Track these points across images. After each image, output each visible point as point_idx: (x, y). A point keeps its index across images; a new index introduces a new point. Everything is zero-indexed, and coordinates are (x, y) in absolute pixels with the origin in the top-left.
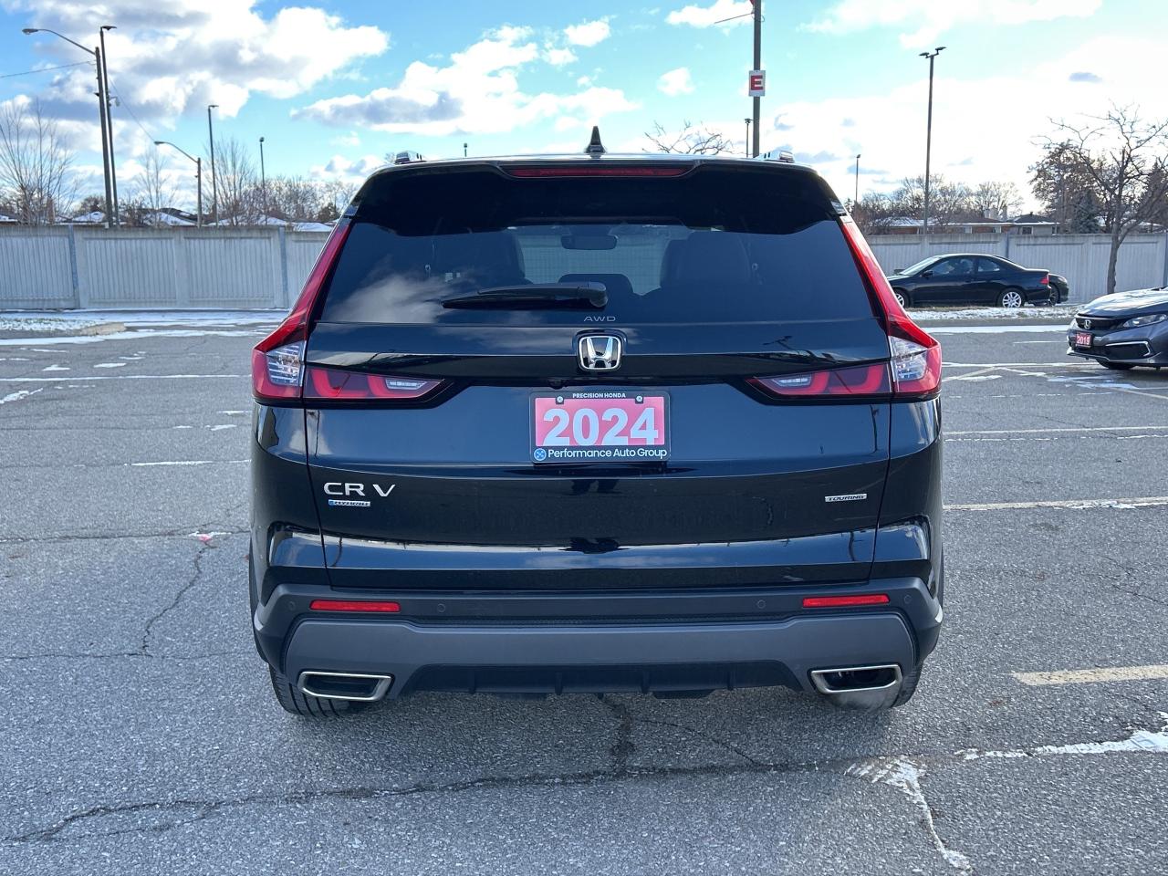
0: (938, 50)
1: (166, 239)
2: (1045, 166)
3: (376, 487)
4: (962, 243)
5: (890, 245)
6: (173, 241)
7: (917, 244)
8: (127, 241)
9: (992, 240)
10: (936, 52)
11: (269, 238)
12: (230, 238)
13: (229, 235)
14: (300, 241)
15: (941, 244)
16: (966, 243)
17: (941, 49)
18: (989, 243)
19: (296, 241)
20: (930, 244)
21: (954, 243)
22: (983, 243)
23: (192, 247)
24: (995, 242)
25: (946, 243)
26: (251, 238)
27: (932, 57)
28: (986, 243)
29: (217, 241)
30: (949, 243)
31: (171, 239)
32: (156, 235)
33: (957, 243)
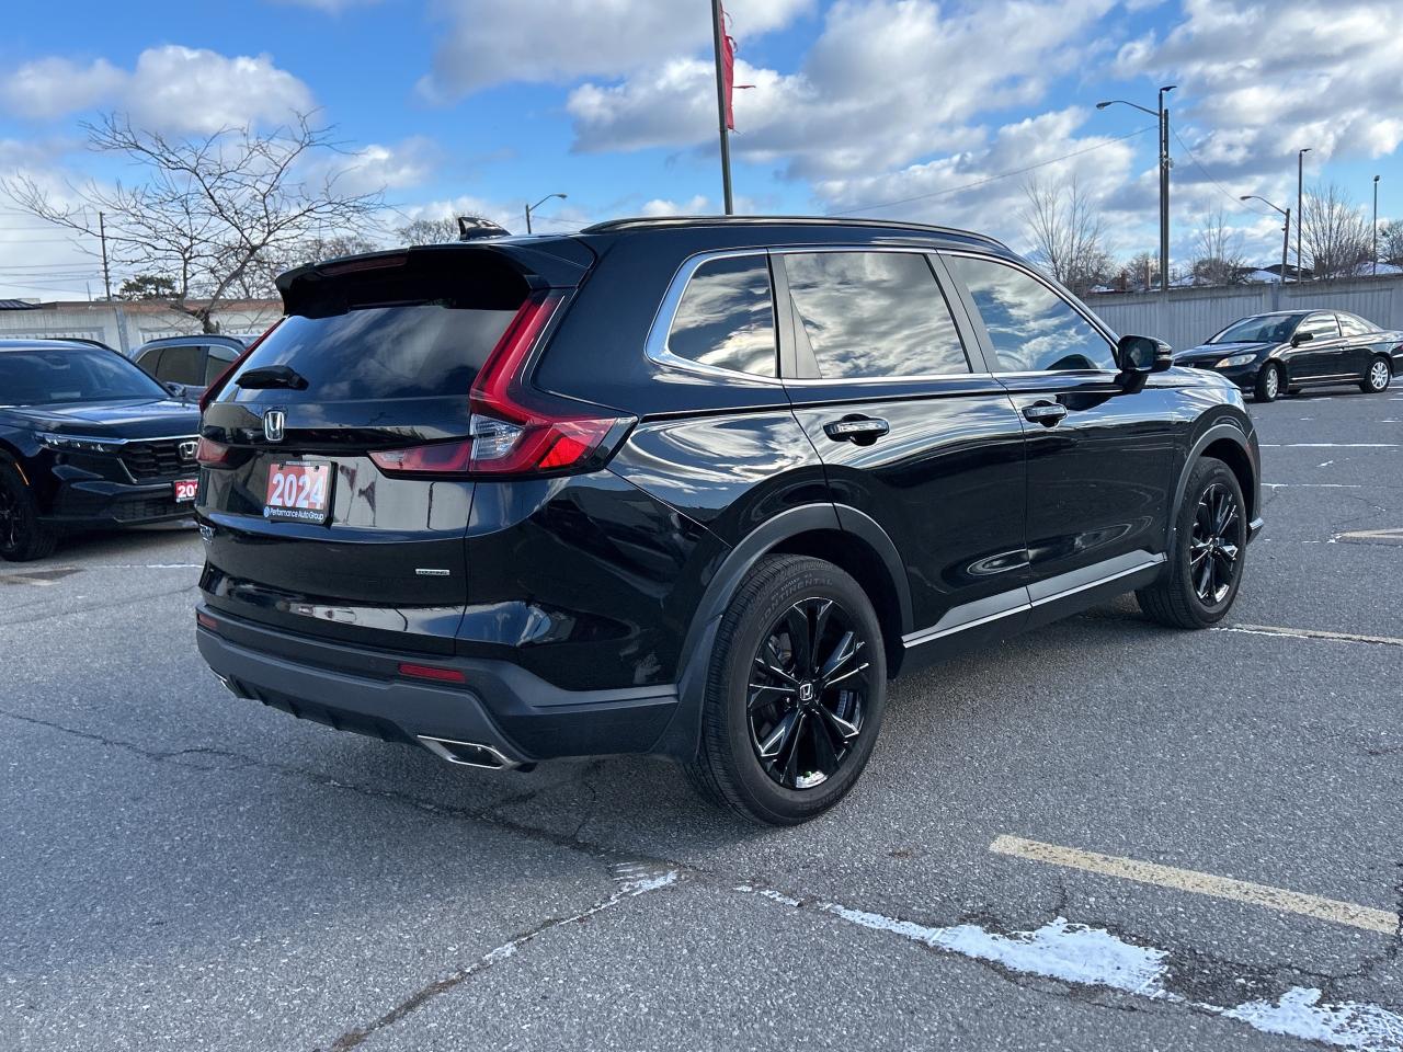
1: (1150, 303)
6: (1157, 304)
8: (1112, 308)
11: (1260, 295)
12: (1217, 298)
13: (1216, 295)
14: (1296, 296)
19: (1292, 296)
23: (1177, 310)
26: (1239, 296)
29: (1203, 302)
31: (1155, 302)
32: (1141, 299)
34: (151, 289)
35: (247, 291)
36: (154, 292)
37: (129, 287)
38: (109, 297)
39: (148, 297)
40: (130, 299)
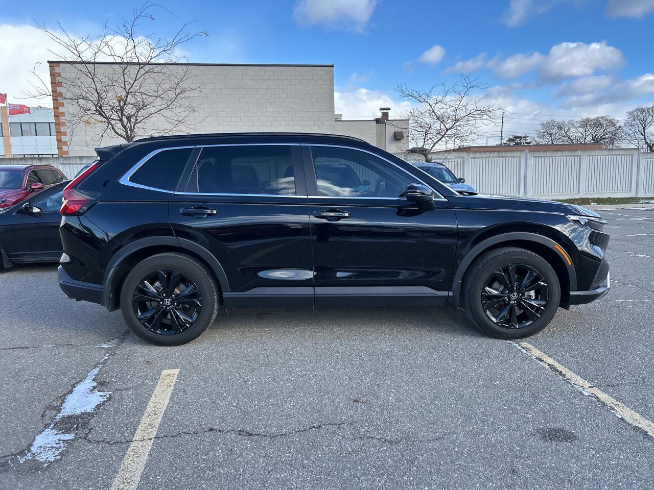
34: (518, 140)
35: (552, 141)
36: (519, 142)
37: (510, 140)
38: (501, 144)
39: (517, 144)
40: (509, 144)
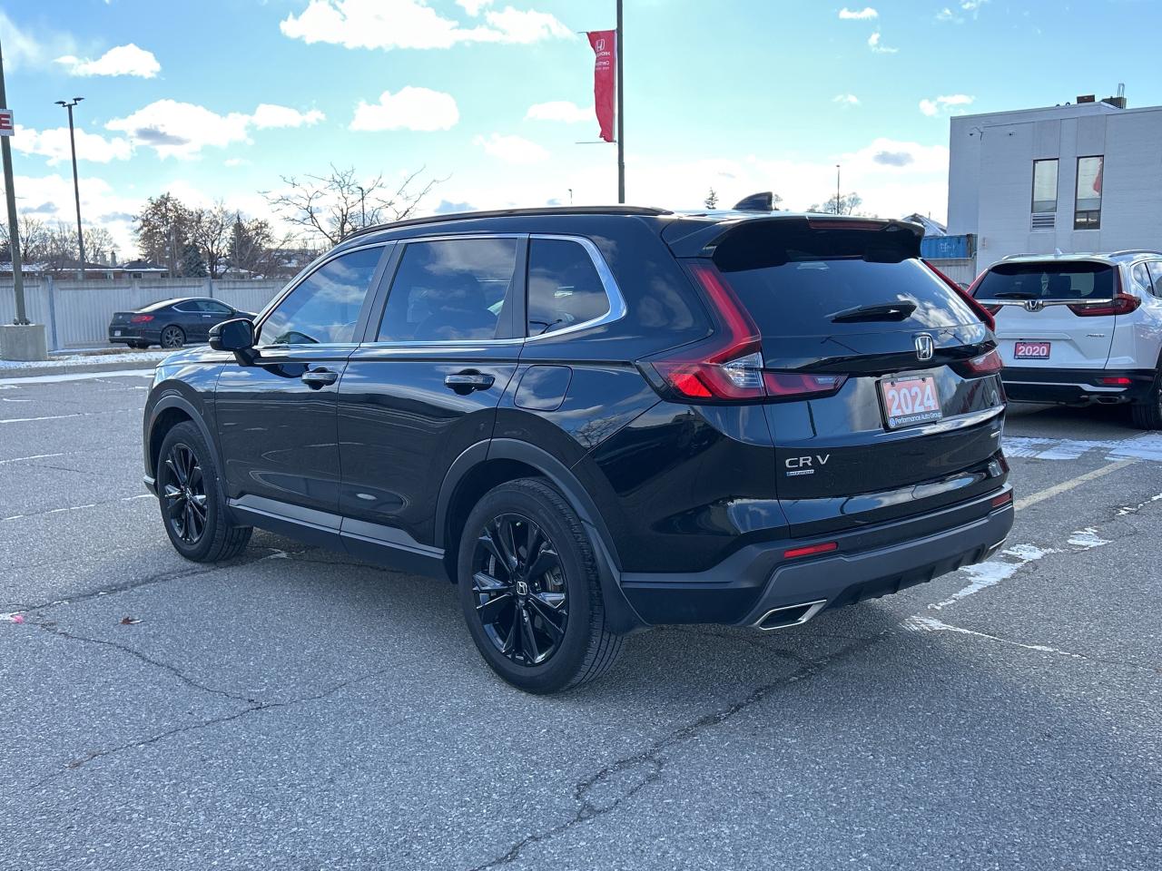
0: (75, 100)
2: (149, 216)
3: (819, 457)
4: (170, 287)
5: (101, 288)
7: (128, 288)
9: (197, 284)
10: (74, 102)
15: (151, 288)
16: (174, 287)
17: (79, 99)
18: (195, 287)
20: (141, 288)
21: (162, 287)
22: (188, 287)
24: (200, 286)
25: (155, 287)
27: (70, 106)
28: (191, 287)
30: (158, 287)
33: (165, 287)
